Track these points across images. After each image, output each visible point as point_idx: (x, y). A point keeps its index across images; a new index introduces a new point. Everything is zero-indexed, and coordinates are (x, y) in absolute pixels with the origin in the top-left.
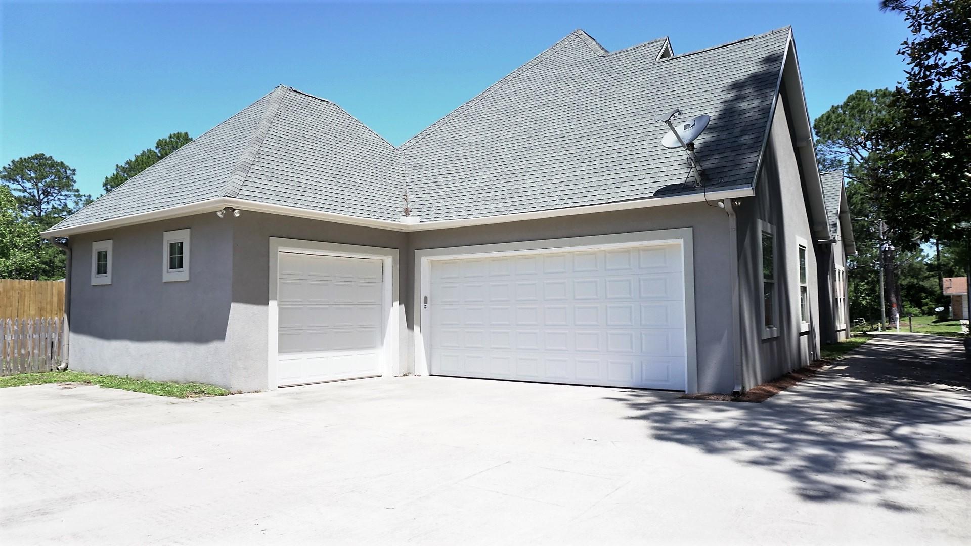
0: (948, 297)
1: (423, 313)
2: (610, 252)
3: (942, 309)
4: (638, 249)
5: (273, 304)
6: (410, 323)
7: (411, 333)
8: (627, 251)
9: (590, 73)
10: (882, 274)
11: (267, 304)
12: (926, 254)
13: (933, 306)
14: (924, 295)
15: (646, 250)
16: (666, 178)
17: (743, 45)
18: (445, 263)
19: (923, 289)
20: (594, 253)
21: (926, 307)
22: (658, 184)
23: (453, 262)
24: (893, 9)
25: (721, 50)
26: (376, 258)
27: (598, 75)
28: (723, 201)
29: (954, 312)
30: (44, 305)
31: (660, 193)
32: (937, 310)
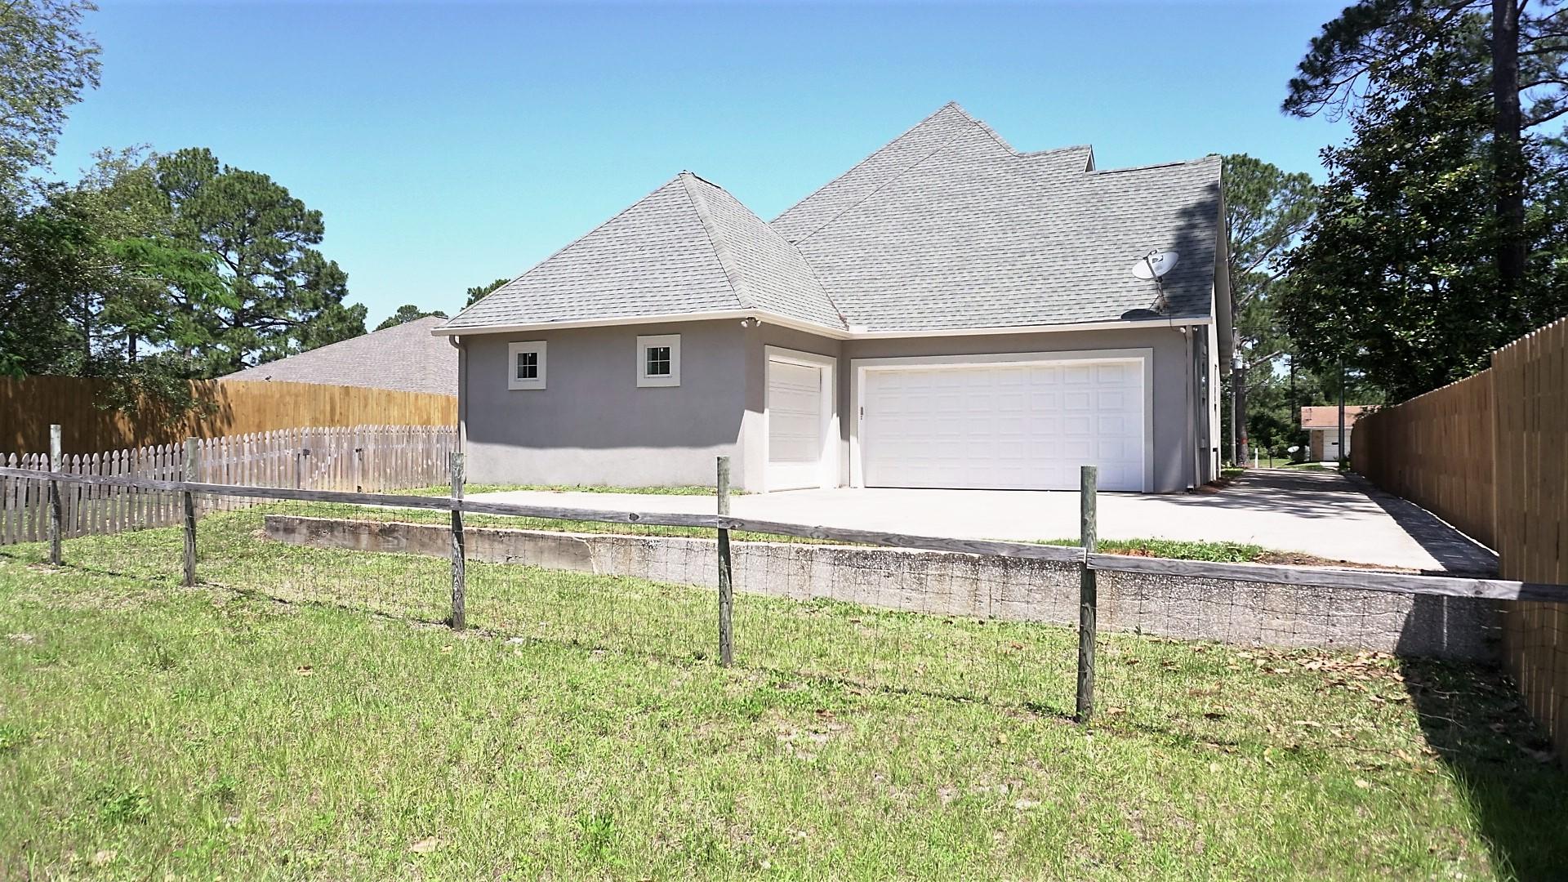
0: (1307, 432)
1: (859, 423)
2: (1069, 367)
3: (1296, 448)
4: (1097, 366)
5: (767, 411)
6: (845, 433)
7: (846, 444)
8: (1087, 367)
9: (1009, 176)
10: (1234, 399)
11: (763, 412)
12: (1276, 375)
13: (1285, 446)
14: (1274, 430)
15: (1104, 366)
16: (1128, 303)
17: (1176, 169)
18: (883, 373)
19: (1273, 423)
20: (1053, 368)
21: (1276, 447)
22: (1122, 308)
23: (894, 373)
24: (1294, 113)
25: (1153, 171)
26: (817, 366)
27: (1020, 180)
28: (1185, 327)
29: (1312, 451)
30: (318, 416)
31: (1125, 317)
32: (1291, 450)
